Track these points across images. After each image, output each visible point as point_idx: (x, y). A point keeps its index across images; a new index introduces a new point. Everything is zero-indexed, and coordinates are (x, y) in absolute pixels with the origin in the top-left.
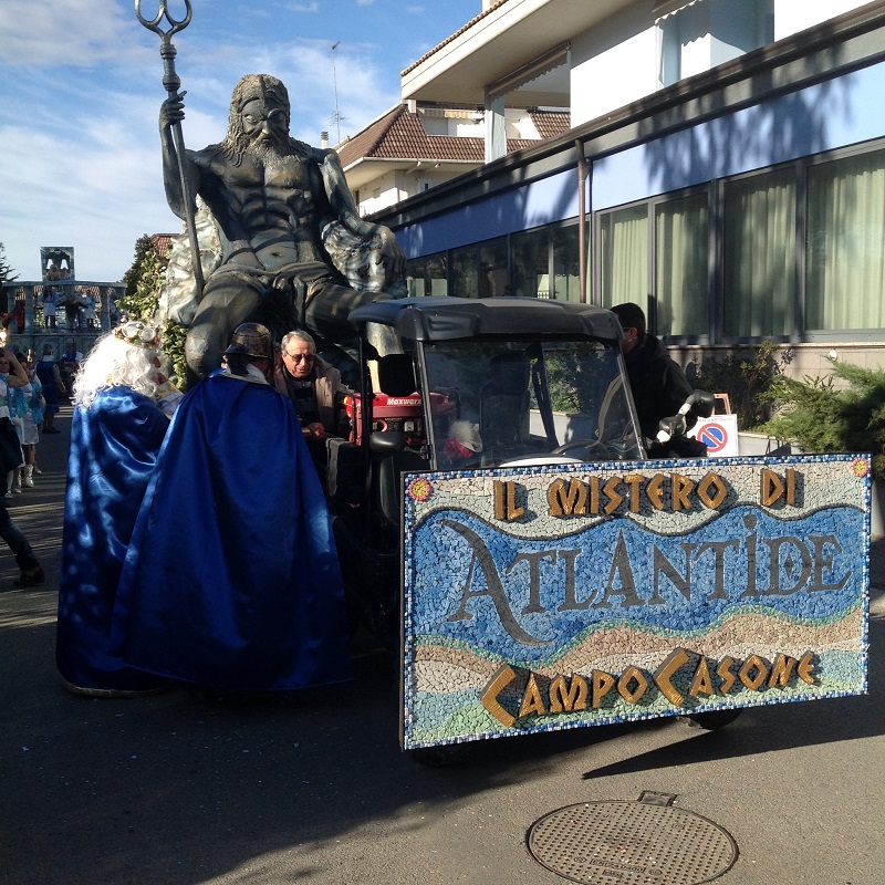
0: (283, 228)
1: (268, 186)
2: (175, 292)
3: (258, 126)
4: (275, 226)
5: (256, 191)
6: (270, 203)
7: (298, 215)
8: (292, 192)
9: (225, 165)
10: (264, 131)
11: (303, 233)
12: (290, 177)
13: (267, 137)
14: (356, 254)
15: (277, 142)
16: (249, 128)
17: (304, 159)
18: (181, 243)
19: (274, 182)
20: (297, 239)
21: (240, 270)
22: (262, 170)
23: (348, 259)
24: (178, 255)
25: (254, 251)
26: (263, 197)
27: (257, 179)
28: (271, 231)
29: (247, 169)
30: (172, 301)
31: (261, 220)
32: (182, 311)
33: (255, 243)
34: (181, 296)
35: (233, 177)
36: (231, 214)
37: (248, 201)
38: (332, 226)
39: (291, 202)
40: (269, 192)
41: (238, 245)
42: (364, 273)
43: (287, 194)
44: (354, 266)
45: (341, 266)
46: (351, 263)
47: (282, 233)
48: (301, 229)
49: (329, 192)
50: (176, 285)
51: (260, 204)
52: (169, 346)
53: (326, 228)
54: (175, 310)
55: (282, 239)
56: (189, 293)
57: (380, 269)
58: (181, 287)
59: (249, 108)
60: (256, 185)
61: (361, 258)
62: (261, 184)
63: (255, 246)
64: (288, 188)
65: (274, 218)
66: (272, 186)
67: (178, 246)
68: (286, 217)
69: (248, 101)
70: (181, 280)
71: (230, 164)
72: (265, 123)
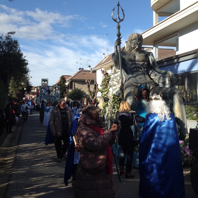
0: (141, 72)
1: (136, 61)
2: (114, 87)
3: (135, 46)
4: (139, 71)
5: (134, 62)
6: (137, 65)
7: (144, 68)
8: (143, 63)
9: (126, 56)
10: (137, 47)
11: (146, 73)
12: (142, 59)
13: (137, 49)
14: (162, 78)
15: (139, 50)
16: (132, 47)
17: (145, 54)
18: (114, 75)
19: (138, 60)
20: (144, 74)
21: (133, 82)
22: (135, 57)
23: (159, 80)
24: (113, 78)
25: (135, 77)
26: (135, 64)
27: (134, 59)
28: (138, 72)
29: (131, 57)
30: (114, 90)
31: (135, 69)
32: (117, 92)
33: (134, 75)
34: (116, 88)
35: (128, 59)
36: (128, 68)
37: (132, 65)
38: (152, 71)
39: (142, 65)
40: (137, 62)
41: (130, 76)
42: (164, 83)
43: (141, 63)
44: (161, 81)
45: (157, 81)
46: (160, 81)
47: (141, 73)
48: (145, 72)
49: (151, 63)
50: (114, 86)
51: (135, 66)
52: (113, 101)
53: (151, 72)
54: (115, 92)
55: (141, 74)
56: (118, 88)
57: (169, 82)
58: (116, 86)
59: (133, 41)
60: (133, 61)
61: (163, 79)
62: (135, 61)
63: (134, 76)
64: (141, 61)
65: (139, 69)
66: (137, 61)
68: (141, 69)
69: (133, 40)
70: (116, 84)
71: (127, 56)
72: (137, 45)
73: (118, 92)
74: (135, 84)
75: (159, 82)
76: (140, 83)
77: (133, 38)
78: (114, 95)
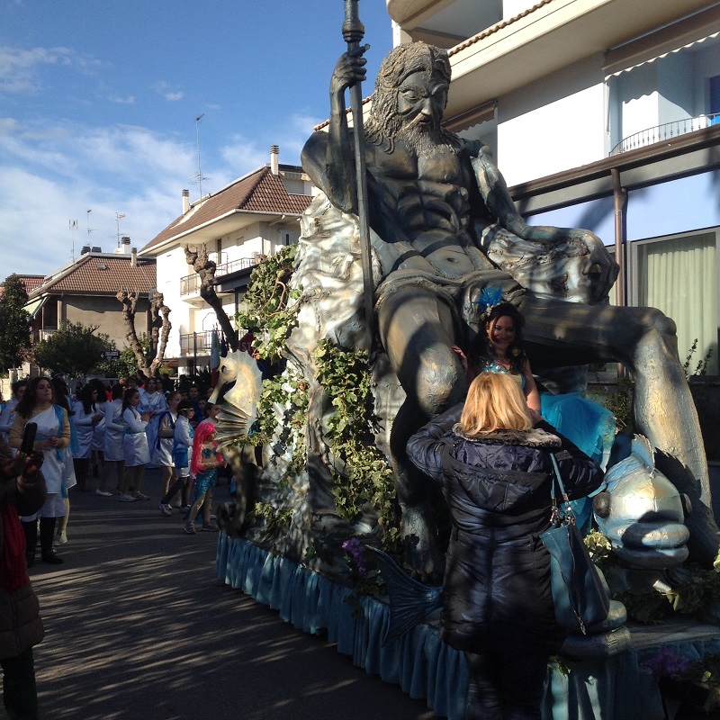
0: (446, 229)
1: (423, 178)
2: (326, 305)
3: (418, 104)
4: (436, 226)
5: (411, 184)
6: (427, 199)
7: (459, 216)
8: (450, 188)
9: (374, 152)
10: (425, 111)
11: (467, 237)
12: (447, 169)
13: (427, 118)
14: (546, 260)
15: (432, 126)
16: (404, 107)
17: (457, 150)
18: (316, 245)
19: (430, 174)
20: (463, 244)
21: (422, 276)
22: (415, 159)
23: (532, 269)
24: (316, 260)
25: (424, 254)
26: (417, 191)
27: (411, 170)
28: (435, 232)
29: (400, 157)
30: (323, 317)
31: (419, 219)
32: (340, 328)
33: (420, 246)
34: (338, 309)
35: (384, 165)
36: (386, 211)
37: (403, 196)
38: (492, 230)
39: (450, 198)
40: (424, 185)
41: (402, 248)
43: (446, 189)
45: (521, 277)
46: (539, 274)
47: (447, 235)
48: (463, 231)
49: (485, 190)
50: (326, 295)
51: (417, 200)
52: (327, 374)
53: (486, 232)
54: (330, 328)
55: (448, 242)
56: (348, 305)
57: (585, 280)
58: (335, 298)
59: (410, 80)
61: (555, 267)
62: (414, 176)
63: (421, 250)
64: (444, 182)
65: (436, 217)
66: (427, 178)
67: (313, 249)
68: (448, 217)
69: (411, 73)
70: (333, 290)
71: (380, 150)
72: (427, 101)
73: (347, 329)
74: (434, 287)
75: (531, 282)
76: (455, 285)
77: (409, 65)
78: (329, 344)
